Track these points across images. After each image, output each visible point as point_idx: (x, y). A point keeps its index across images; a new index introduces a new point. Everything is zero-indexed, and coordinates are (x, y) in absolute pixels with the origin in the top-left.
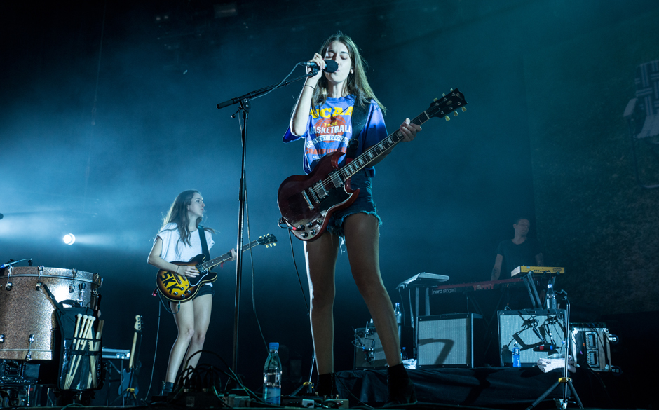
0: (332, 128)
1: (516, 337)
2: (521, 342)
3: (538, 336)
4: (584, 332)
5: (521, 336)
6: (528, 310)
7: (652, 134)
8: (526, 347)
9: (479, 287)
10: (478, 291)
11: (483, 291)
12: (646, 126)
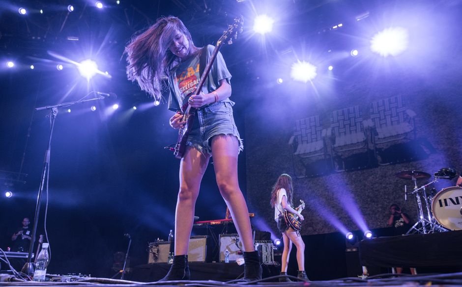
0: (189, 85)
1: (227, 247)
2: (229, 250)
3: (238, 247)
4: (262, 245)
5: (230, 247)
6: (234, 234)
7: (301, 153)
8: (232, 253)
9: (214, 223)
10: (213, 225)
11: (215, 225)
12: (298, 149)
